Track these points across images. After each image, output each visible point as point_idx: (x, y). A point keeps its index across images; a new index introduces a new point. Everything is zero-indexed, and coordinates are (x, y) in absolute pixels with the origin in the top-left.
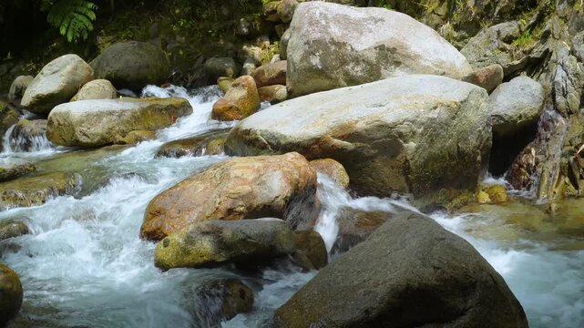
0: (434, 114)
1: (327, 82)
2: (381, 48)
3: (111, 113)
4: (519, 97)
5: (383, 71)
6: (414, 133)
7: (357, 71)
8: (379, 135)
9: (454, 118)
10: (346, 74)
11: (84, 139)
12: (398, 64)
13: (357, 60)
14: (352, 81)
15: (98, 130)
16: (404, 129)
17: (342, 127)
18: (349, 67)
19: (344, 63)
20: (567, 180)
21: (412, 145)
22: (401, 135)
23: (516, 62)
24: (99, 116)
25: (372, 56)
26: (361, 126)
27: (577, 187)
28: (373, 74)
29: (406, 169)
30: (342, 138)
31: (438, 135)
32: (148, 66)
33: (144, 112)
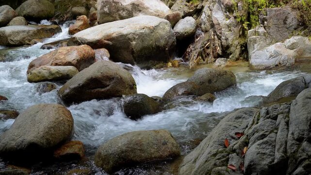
0: (143, 31)
1: (112, 18)
2: (133, 4)
3: (24, 31)
4: (186, 25)
5: (134, 14)
6: (135, 38)
7: (124, 14)
8: (121, 39)
9: (152, 33)
10: (119, 15)
11: (11, 43)
12: (140, 11)
13: (124, 10)
14: (122, 18)
15: (18, 38)
16: (130, 36)
17: (108, 36)
18: (120, 12)
19: (118, 10)
20: (201, 57)
21: (134, 43)
22: (129, 39)
23: (191, 11)
24: (18, 33)
25: (130, 8)
26: (114, 35)
27: (204, 60)
28: (130, 15)
29: (133, 52)
30: (108, 40)
31: (145, 39)
32: (43, 11)
33: (38, 31)
